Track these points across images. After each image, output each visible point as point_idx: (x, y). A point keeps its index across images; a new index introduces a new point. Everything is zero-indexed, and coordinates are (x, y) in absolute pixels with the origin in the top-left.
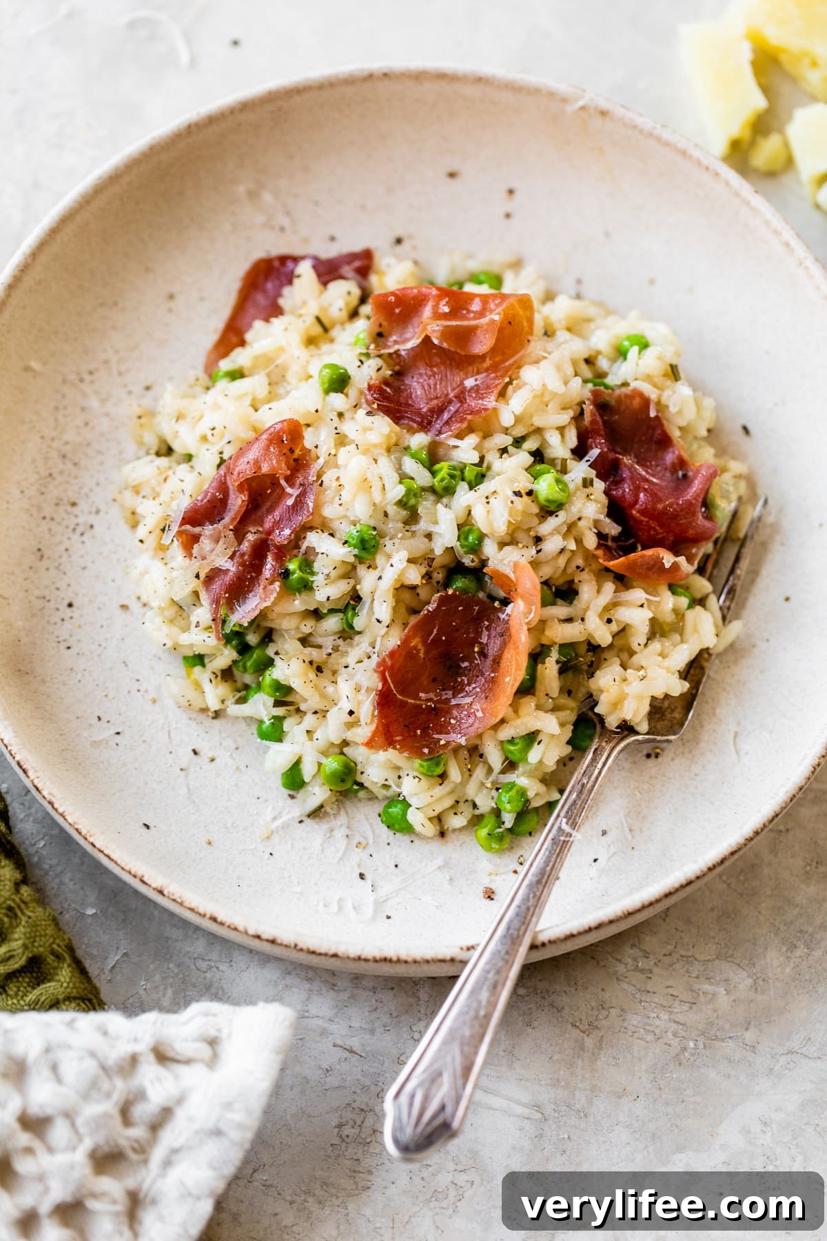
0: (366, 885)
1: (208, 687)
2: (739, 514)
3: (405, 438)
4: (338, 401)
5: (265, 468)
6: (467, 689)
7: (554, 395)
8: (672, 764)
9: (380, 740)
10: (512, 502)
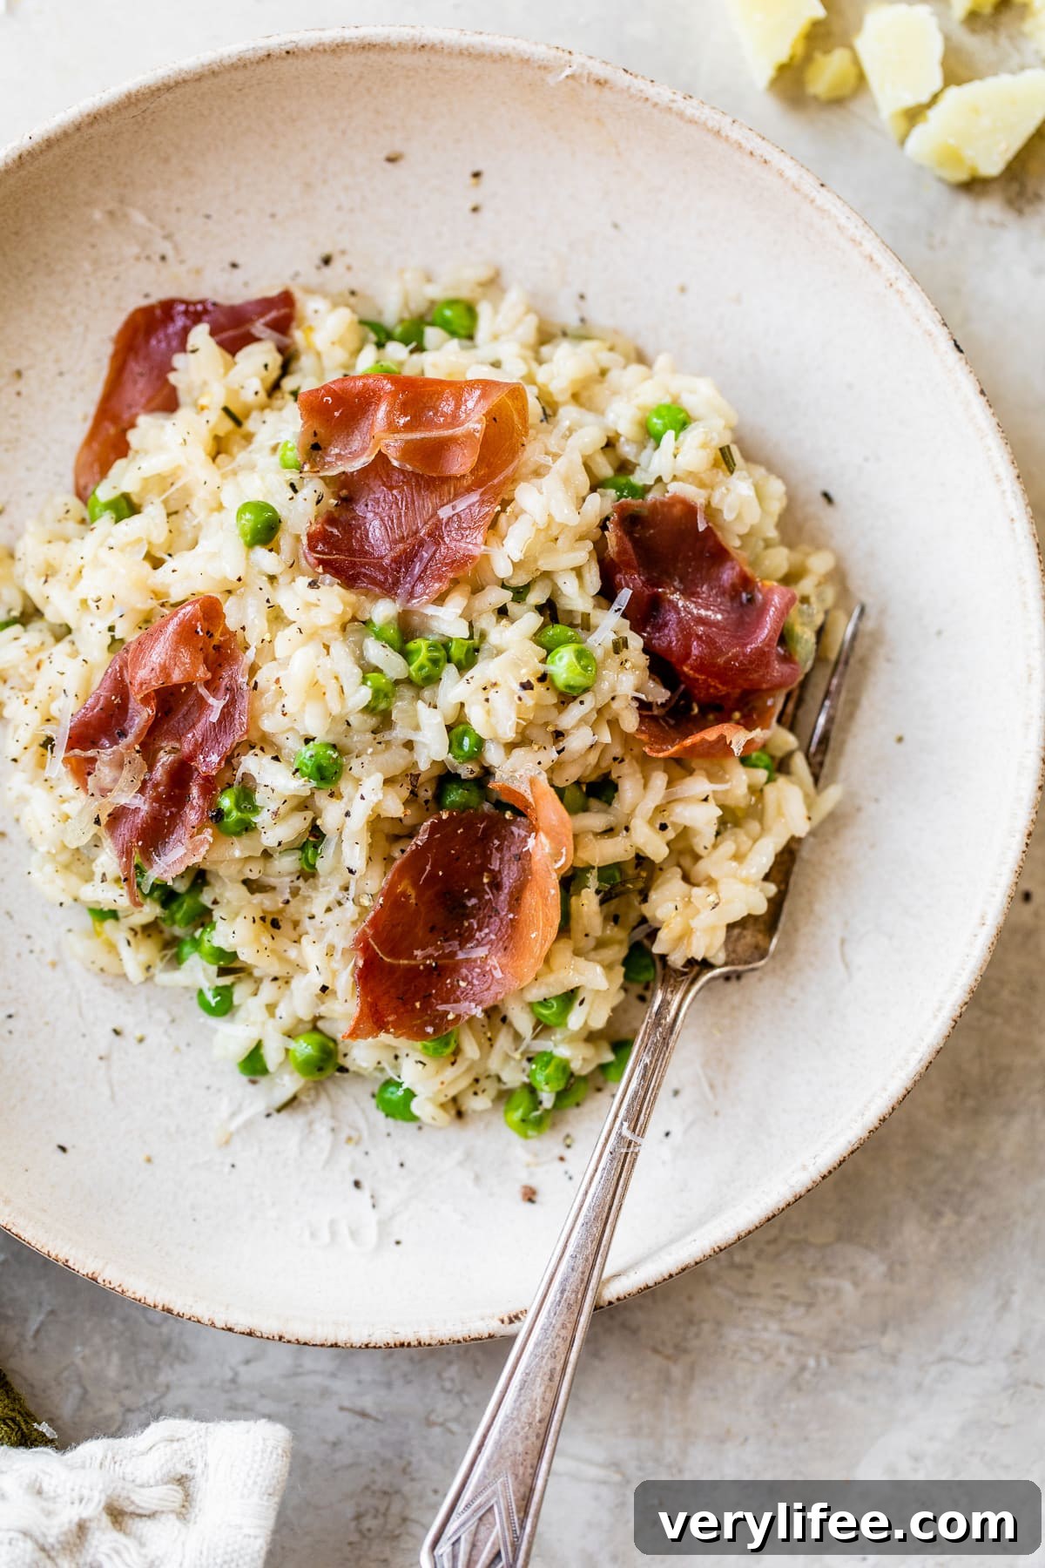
0: (364, 1196)
1: (125, 952)
2: (828, 627)
3: (365, 608)
4: (265, 559)
5: (177, 677)
6: (478, 935)
7: (564, 527)
8: (761, 986)
9: (367, 1025)
10: (520, 699)
